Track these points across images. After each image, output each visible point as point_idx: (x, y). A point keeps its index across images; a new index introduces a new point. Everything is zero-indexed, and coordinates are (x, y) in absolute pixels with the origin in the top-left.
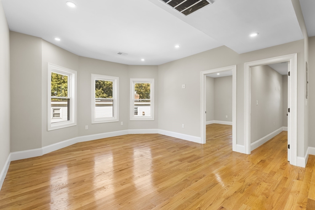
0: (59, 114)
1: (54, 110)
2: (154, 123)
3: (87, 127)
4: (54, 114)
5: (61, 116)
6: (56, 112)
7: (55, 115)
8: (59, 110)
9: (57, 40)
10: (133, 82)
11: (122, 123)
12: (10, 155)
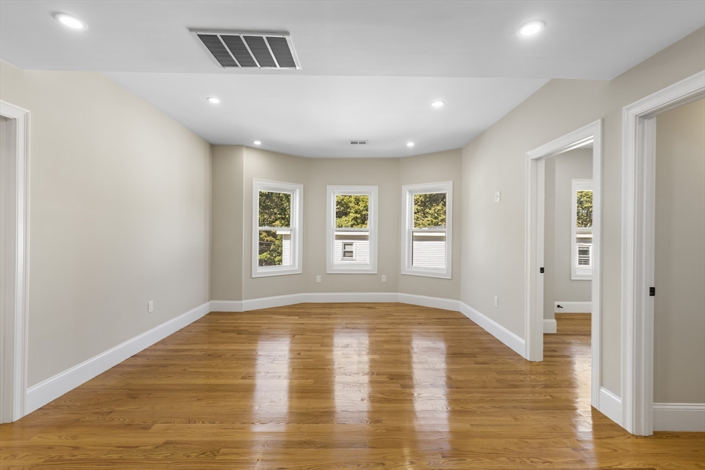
0: (352, 252)
1: (345, 245)
2: (452, 283)
3: (319, 279)
4: (345, 252)
5: (354, 257)
6: (348, 248)
7: (347, 254)
8: (352, 245)
9: (257, 143)
10: (411, 192)
11: (384, 278)
12: (208, 304)
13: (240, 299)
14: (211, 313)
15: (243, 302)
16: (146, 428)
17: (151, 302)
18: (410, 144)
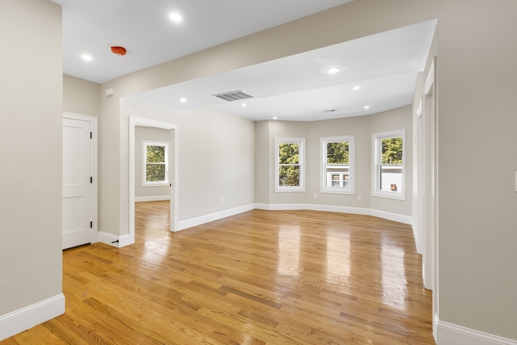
3: (316, 196)
10: (379, 138)
11: (359, 198)
12: (253, 204)
13: (269, 204)
14: (255, 209)
15: (270, 205)
16: (207, 240)
17: (223, 199)
18: (367, 107)
